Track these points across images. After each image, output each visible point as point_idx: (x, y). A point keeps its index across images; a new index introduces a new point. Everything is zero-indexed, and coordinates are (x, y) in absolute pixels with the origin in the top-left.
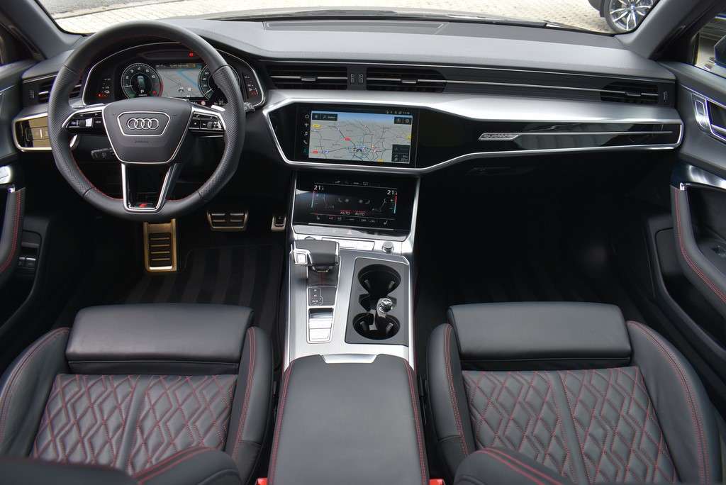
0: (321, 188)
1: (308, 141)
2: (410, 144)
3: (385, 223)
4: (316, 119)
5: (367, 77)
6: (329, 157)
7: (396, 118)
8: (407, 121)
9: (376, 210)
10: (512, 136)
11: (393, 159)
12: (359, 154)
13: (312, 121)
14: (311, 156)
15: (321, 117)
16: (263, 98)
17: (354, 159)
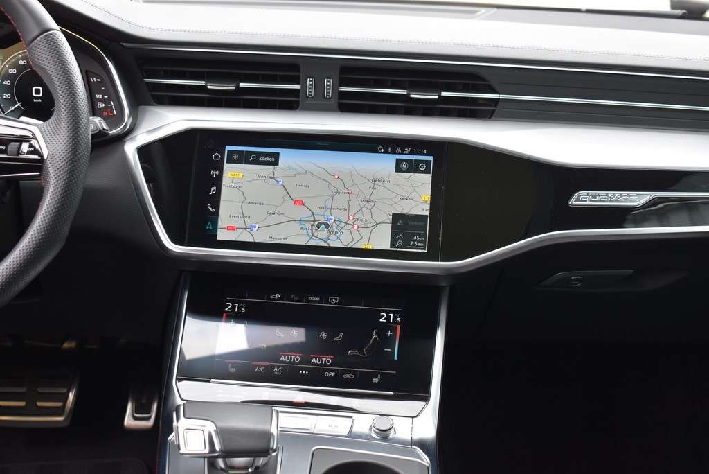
0: (240, 308)
1: (216, 205)
2: (427, 213)
3: (375, 380)
4: (234, 162)
5: (341, 85)
6: (260, 238)
7: (399, 162)
8: (422, 167)
9: (356, 352)
10: (637, 199)
11: (393, 243)
12: (322, 233)
13: (227, 166)
14: (222, 235)
15: (244, 159)
16: (127, 120)
17: (313, 243)
